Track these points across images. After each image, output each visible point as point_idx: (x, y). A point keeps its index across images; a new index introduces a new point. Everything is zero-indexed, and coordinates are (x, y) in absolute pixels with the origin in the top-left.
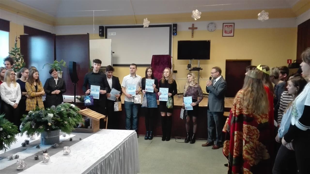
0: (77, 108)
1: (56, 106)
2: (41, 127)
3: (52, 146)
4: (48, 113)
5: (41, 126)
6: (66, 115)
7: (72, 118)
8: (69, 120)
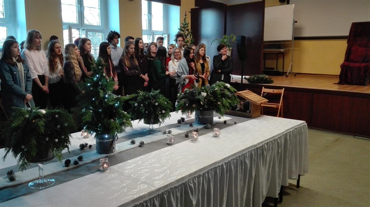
0: (233, 89)
1: (211, 85)
2: (194, 106)
3: (205, 127)
4: (201, 92)
5: (194, 104)
6: (220, 95)
7: (225, 99)
8: (222, 101)
